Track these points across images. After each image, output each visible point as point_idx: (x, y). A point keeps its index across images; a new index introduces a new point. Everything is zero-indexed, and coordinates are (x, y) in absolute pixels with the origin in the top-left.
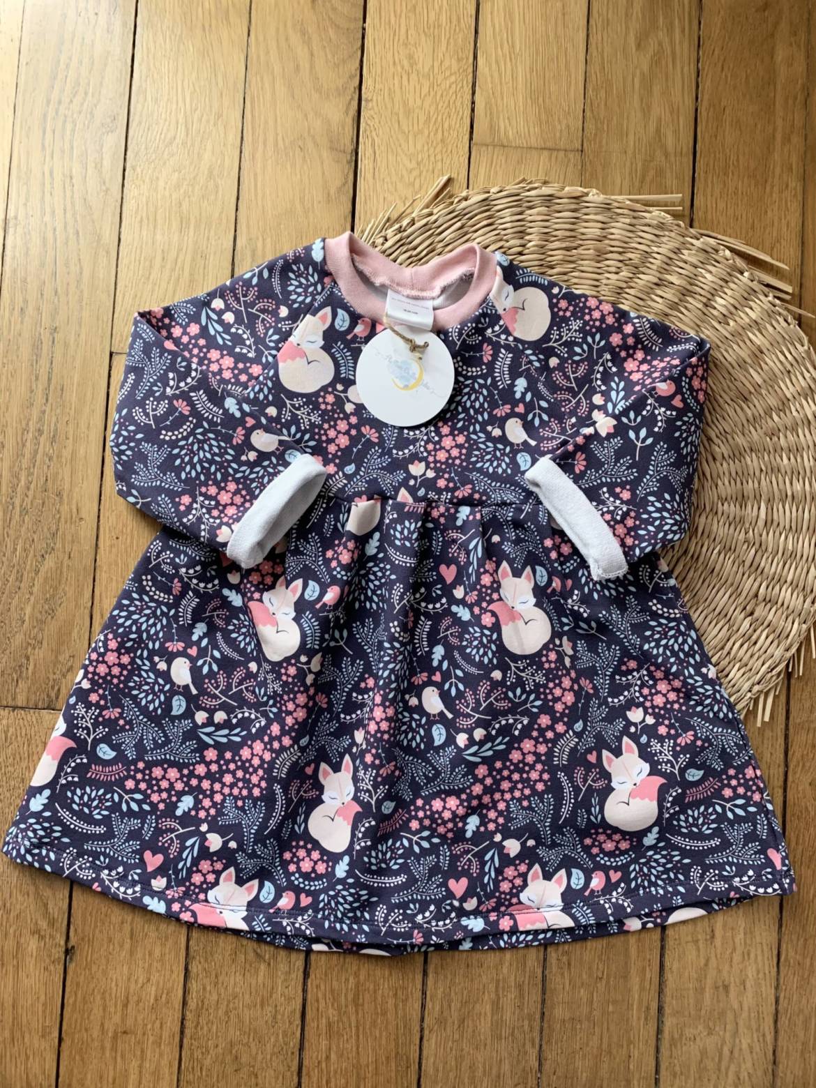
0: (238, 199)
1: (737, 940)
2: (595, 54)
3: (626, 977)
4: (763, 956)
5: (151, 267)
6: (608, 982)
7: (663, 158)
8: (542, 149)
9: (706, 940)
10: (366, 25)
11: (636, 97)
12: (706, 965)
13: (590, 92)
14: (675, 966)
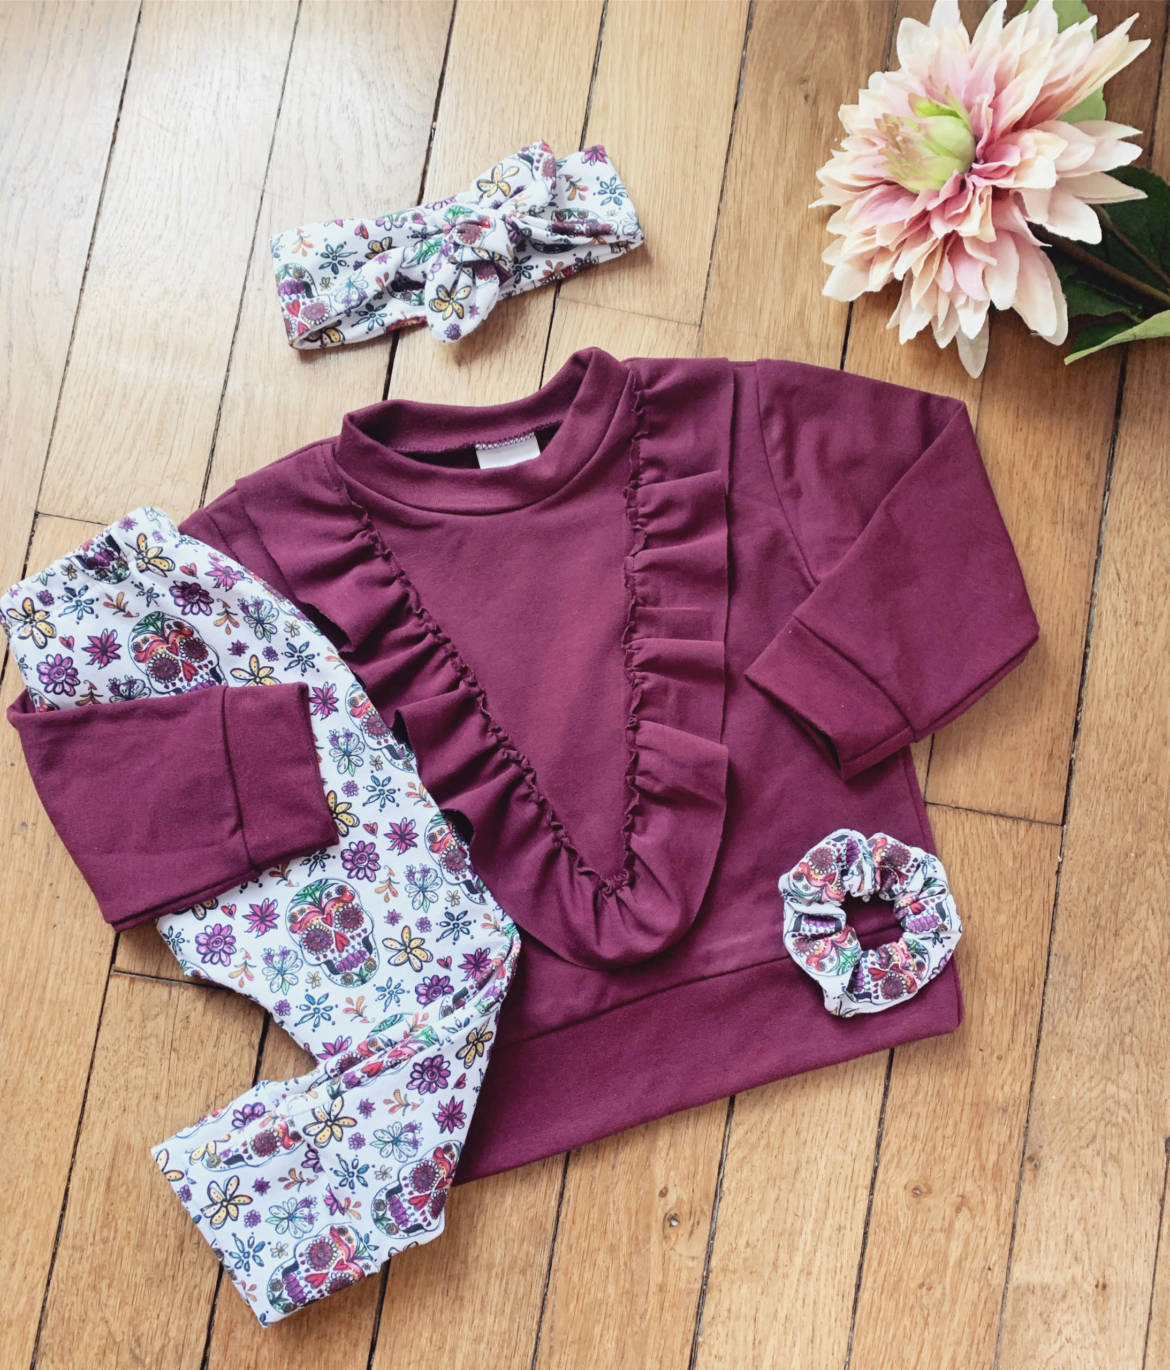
0: (237, 328)
2: (730, 202)
5: (106, 405)
7: (804, 349)
8: (648, 316)
10: (437, 125)
11: (778, 265)
13: (719, 249)
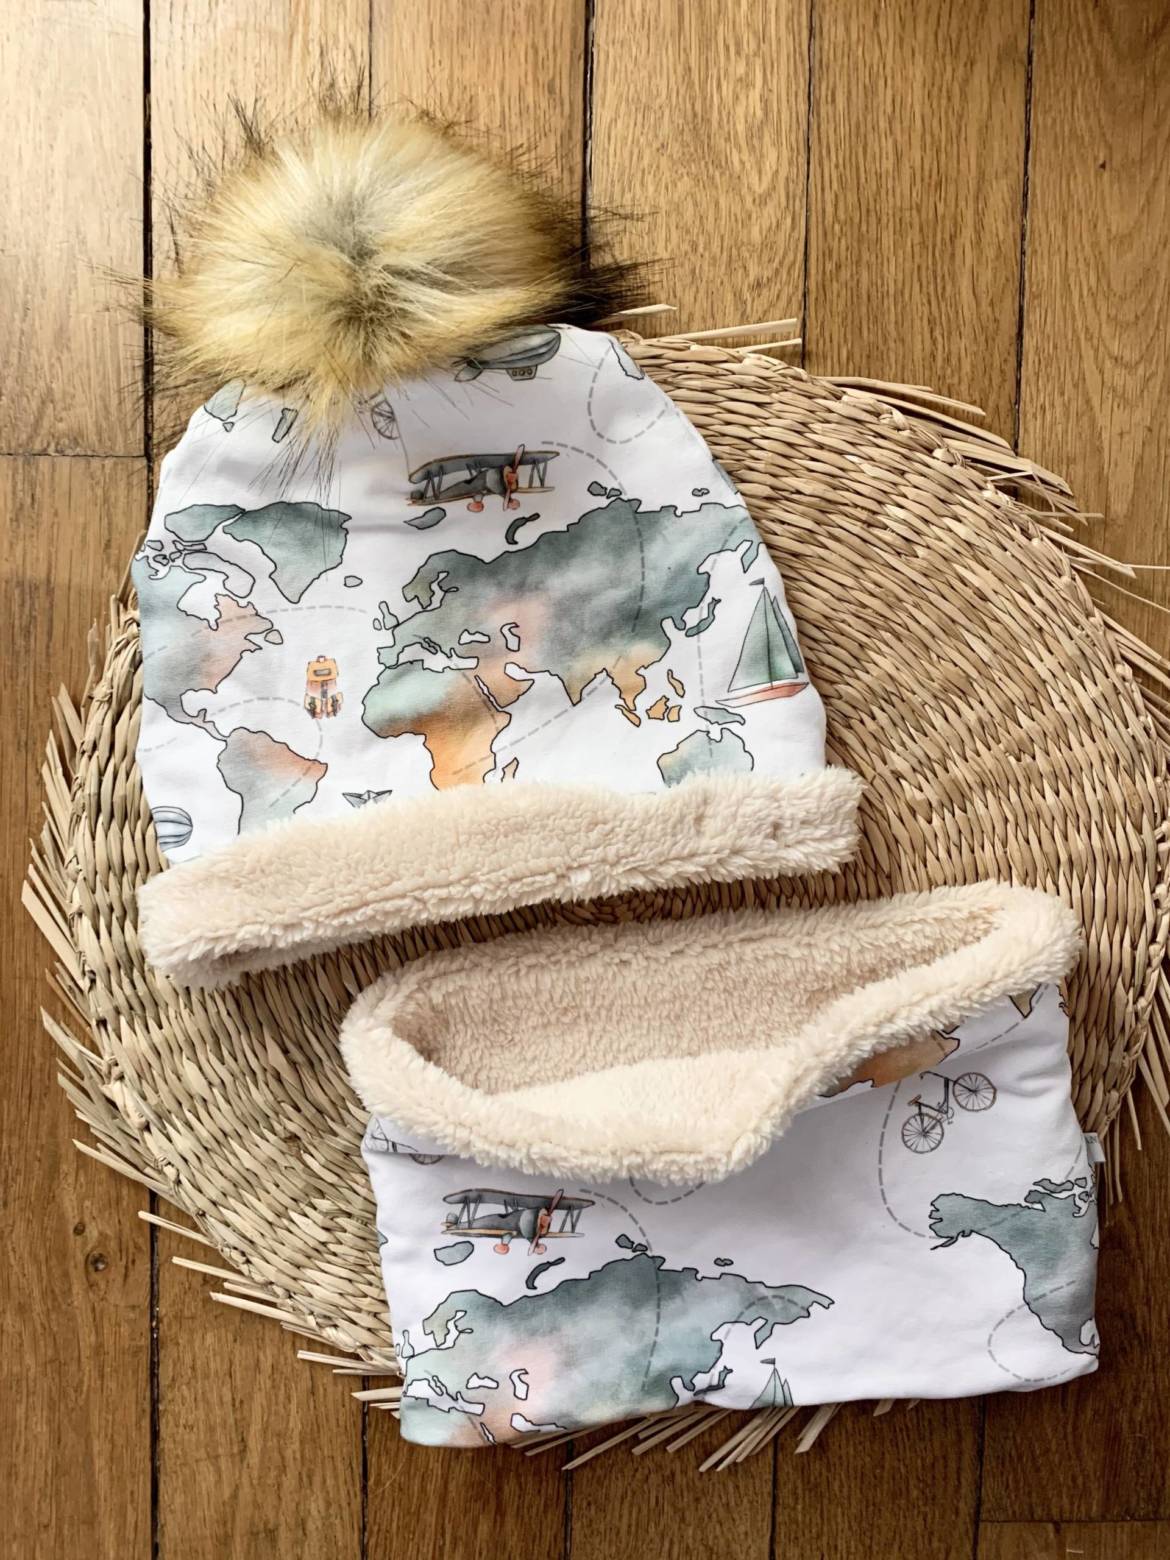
1: (289, 1453)
3: (91, 1522)
4: (336, 1478)
6: (60, 1529)
9: (232, 1455)
12: (235, 1496)
14: (179, 1499)
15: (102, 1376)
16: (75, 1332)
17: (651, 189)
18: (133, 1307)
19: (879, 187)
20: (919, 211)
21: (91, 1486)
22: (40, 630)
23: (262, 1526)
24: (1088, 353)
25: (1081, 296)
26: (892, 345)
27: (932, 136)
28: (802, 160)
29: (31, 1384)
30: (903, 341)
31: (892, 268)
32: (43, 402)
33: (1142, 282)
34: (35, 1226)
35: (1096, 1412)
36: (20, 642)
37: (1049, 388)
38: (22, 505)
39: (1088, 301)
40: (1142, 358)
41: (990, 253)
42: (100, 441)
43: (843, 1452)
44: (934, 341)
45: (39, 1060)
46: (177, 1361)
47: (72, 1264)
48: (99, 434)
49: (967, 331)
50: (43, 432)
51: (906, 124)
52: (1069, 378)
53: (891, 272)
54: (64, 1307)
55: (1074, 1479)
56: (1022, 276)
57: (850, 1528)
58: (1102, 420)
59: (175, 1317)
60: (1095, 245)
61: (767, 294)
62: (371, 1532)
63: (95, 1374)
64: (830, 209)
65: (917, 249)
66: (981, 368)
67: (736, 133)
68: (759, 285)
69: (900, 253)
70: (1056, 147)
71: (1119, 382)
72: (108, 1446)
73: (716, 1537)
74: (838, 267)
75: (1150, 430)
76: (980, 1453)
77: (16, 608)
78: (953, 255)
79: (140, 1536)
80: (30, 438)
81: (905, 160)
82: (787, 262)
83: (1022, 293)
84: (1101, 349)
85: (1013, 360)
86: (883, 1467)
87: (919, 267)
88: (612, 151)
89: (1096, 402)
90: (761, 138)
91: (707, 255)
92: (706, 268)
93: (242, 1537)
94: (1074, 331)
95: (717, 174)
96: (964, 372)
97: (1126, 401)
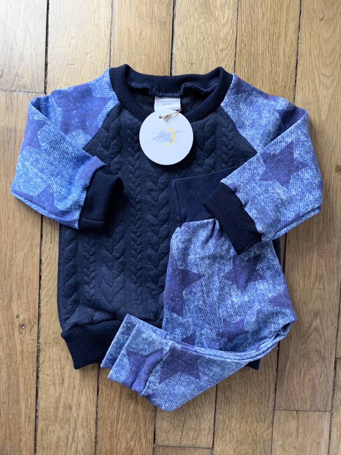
15: (23, 359)
16: (15, 346)
17: (192, 21)
18: (33, 340)
19: (258, 23)
20: (269, 30)
21: (18, 391)
22: (12, 142)
23: (68, 405)
24: (316, 73)
25: (314, 56)
26: (260, 68)
27: (273, 9)
28: (236, 14)
29: (2, 361)
30: (263, 67)
31: (261, 47)
32: (16, 76)
33: (332, 53)
34: (5, 315)
35: (309, 379)
36: (6, 145)
37: (305, 82)
38: (8, 106)
39: (317, 59)
40: (331, 75)
41: (289, 43)
42: (31, 88)
43: (236, 388)
44: (272, 68)
45: (7, 267)
46: (45, 356)
47: (15, 326)
48: (31, 85)
49: (281, 65)
50: (15, 84)
51: (266, 5)
52: (310, 80)
53: (260, 48)
54: (12, 339)
55: (302, 398)
56: (298, 50)
57: (237, 411)
58: (319, 92)
59: (45, 343)
60: (319, 42)
61: (225, 53)
62: (99, 407)
63: (21, 359)
64: (243, 29)
65: (268, 41)
66: (285, 76)
67: (217, 6)
68: (222, 50)
69: (263, 42)
70: (309, 14)
71: (325, 82)
72: (23, 380)
73: (198, 412)
74: (245, 46)
75: (333, 96)
76: (275, 390)
77: (6, 135)
78: (278, 43)
79: (32, 407)
80: (11, 86)
81: (265, 15)
82: (230, 44)
83: (297, 55)
84: (320, 72)
85: (294, 74)
86: (247, 393)
87: (268, 47)
88: (181, 10)
89: (318, 87)
90: (224, 8)
91: (208, 41)
92: (207, 44)
93: (62, 408)
94: (312, 66)
95: (211, 17)
96: (280, 77)
97: (327, 87)
